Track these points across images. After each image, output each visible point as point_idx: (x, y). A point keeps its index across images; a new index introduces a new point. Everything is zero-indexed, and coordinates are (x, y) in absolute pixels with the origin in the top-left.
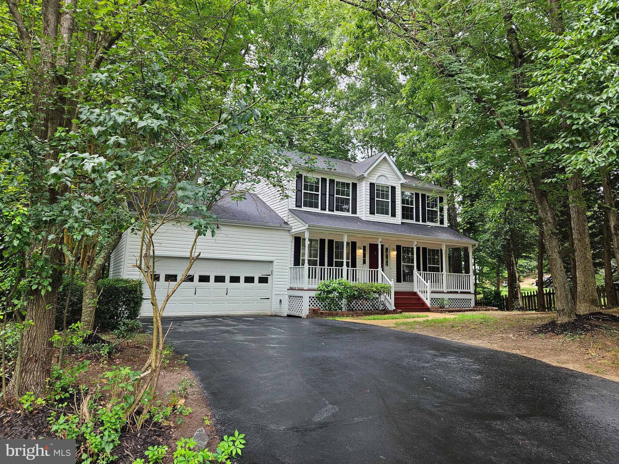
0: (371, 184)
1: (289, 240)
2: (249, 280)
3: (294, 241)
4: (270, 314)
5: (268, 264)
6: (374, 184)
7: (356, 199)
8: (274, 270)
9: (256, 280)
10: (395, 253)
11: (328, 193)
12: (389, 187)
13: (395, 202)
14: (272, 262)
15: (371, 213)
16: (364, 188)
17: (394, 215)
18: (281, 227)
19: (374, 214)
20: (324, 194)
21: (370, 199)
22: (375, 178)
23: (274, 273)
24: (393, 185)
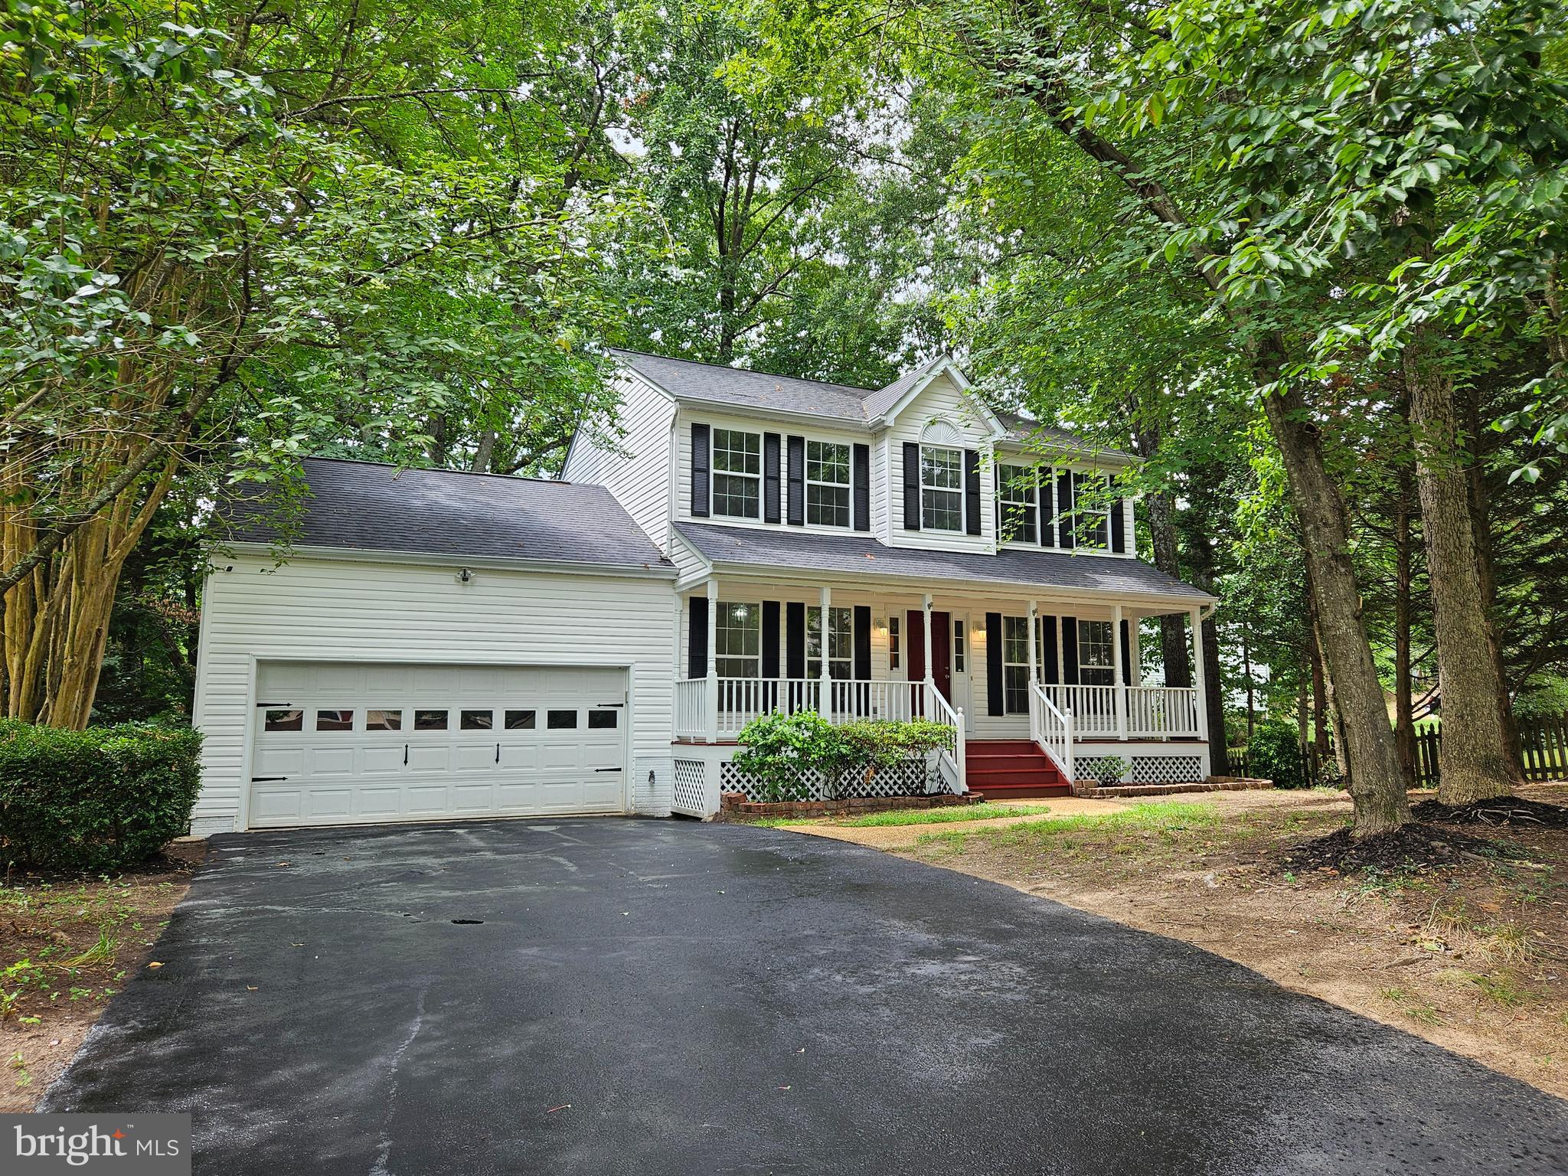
0: (906, 445)
1: (672, 608)
2: (562, 719)
3: (687, 611)
4: (622, 811)
5: (616, 674)
6: (916, 446)
7: (867, 490)
8: (633, 692)
9: (583, 719)
10: (983, 634)
11: (784, 475)
12: (959, 453)
13: (977, 494)
14: (625, 669)
15: (907, 527)
16: (886, 458)
17: (974, 529)
18: (649, 572)
19: (917, 528)
20: (773, 478)
21: (906, 486)
22: (919, 430)
23: (630, 700)
24: (973, 446)
